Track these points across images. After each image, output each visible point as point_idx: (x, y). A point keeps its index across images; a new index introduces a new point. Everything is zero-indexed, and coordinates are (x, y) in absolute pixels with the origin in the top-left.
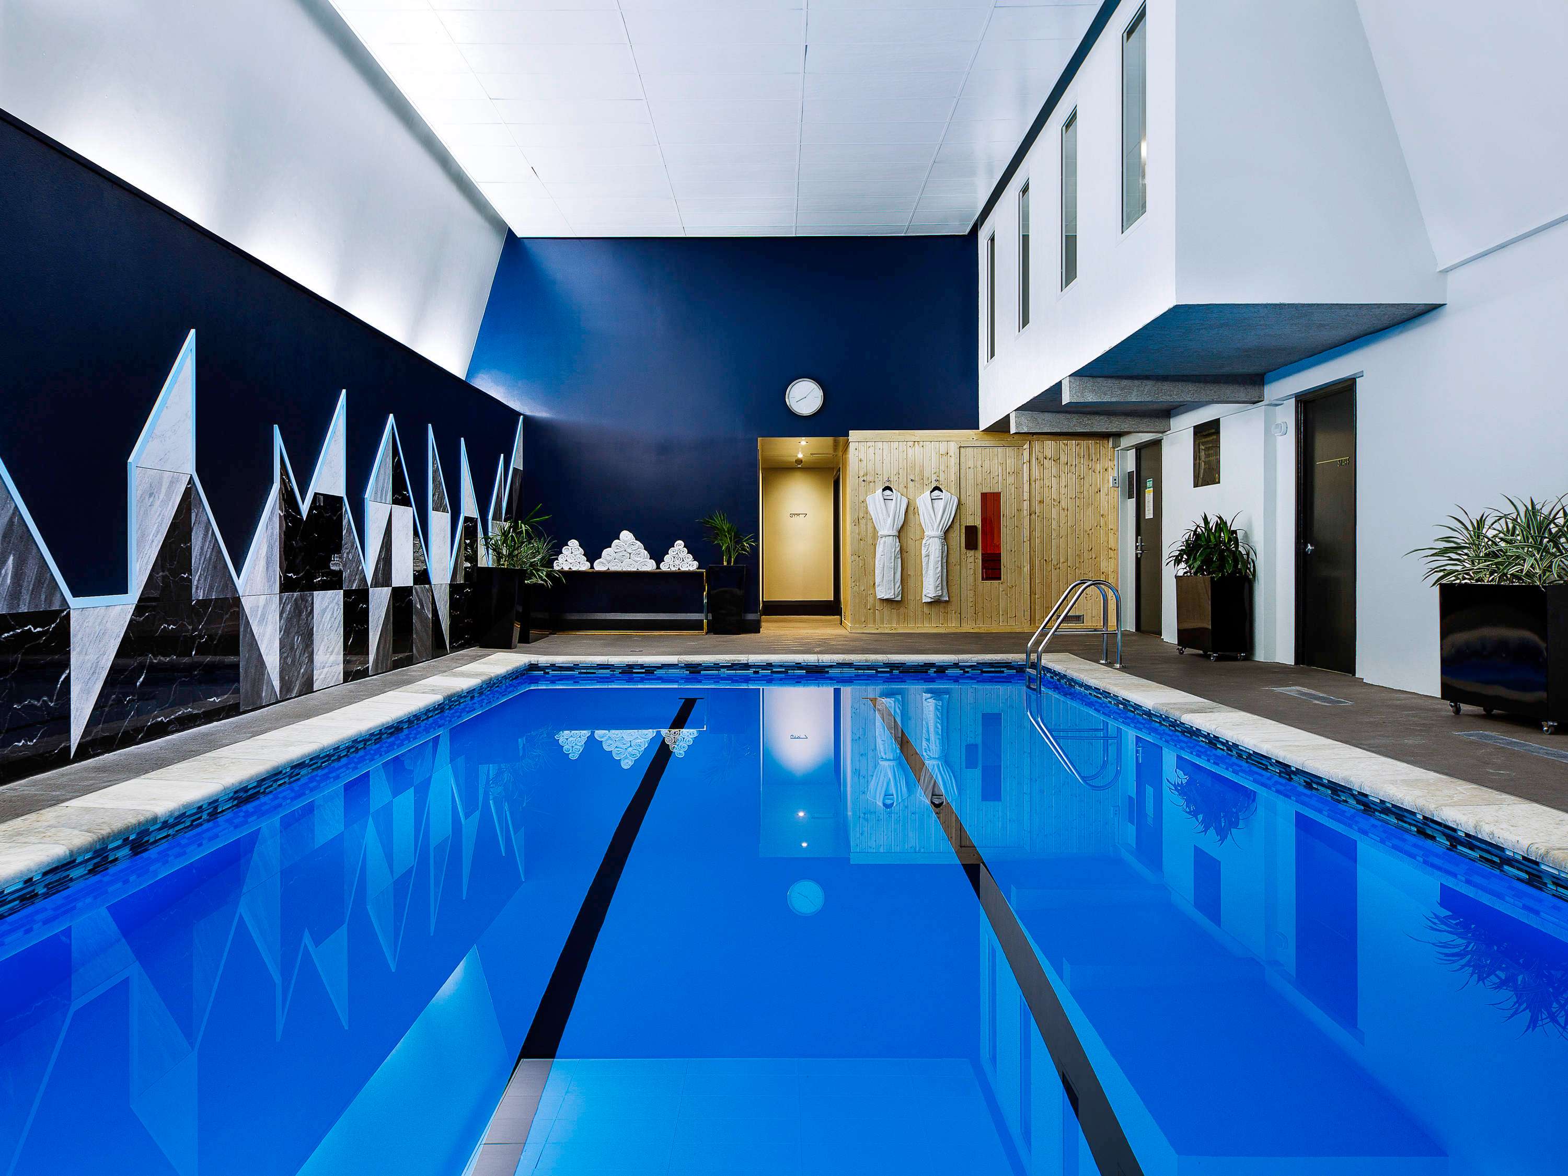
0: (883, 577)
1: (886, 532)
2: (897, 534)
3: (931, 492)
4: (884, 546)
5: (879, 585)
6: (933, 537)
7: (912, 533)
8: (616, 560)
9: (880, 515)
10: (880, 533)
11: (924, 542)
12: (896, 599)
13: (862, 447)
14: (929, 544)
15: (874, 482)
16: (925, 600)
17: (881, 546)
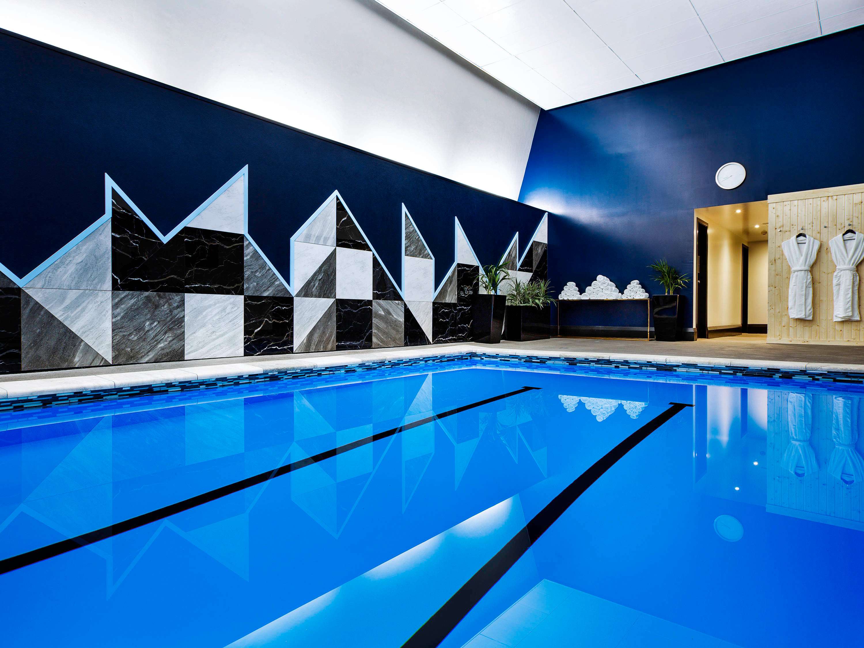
0: (795, 302)
1: (798, 268)
2: (810, 269)
3: (844, 235)
4: (796, 279)
5: (791, 308)
6: (844, 270)
7: (823, 267)
8: (594, 293)
9: (794, 255)
10: (793, 269)
11: (835, 274)
12: (808, 319)
13: (779, 206)
14: (840, 276)
15: (790, 231)
16: (836, 319)
17: (794, 279)
